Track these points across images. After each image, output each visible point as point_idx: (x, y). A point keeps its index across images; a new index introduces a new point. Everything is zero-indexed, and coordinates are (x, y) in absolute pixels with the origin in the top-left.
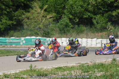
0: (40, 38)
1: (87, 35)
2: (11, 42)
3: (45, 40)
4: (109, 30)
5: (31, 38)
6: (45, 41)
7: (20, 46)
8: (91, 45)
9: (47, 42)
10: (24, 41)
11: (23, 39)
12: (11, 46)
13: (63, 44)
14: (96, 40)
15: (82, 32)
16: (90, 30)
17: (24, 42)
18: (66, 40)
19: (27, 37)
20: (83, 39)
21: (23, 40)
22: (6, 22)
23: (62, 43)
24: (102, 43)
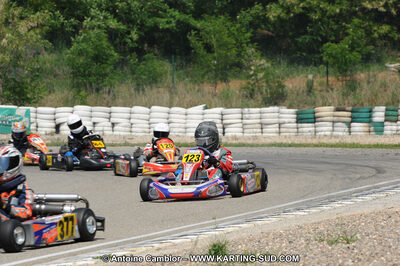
3: (12, 113)
4: (252, 73)
6: (10, 118)
8: (184, 130)
15: (154, 79)
16: (187, 74)
18: (89, 113)
20: (154, 108)
24: (224, 122)
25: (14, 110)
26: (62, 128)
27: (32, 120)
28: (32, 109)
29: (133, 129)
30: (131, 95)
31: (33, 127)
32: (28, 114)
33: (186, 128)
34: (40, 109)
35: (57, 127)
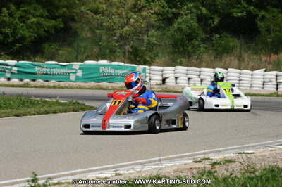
0: (121, 64)
1: (240, 59)
2: (47, 74)
3: (133, 69)
5: (97, 65)
7: (68, 84)
10: (79, 71)
11: (77, 67)
12: (46, 83)
13: (178, 81)
14: (263, 73)
15: (227, 51)
16: (249, 48)
17: (80, 74)
18: (185, 72)
19: (87, 62)
20: (229, 69)
21: (76, 70)
22: (39, 23)
23: (176, 78)
24: (278, 81)
25: (135, 68)
26: (167, 81)
27: (147, 74)
28: (147, 67)
30: (211, 60)
31: (147, 79)
32: (144, 70)
33: (251, 84)
34: (153, 67)
35: (164, 80)
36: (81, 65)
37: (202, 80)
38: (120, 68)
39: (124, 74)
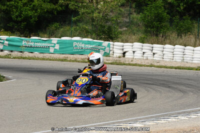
0: (90, 40)
2: (31, 47)
5: (71, 40)
6: (99, 47)
8: (191, 59)
9: (104, 50)
10: (57, 45)
11: (55, 42)
12: (31, 55)
13: (135, 54)
17: (57, 47)
18: (141, 47)
19: (63, 38)
20: (176, 46)
21: (55, 44)
23: (134, 52)
25: (101, 43)
26: (126, 54)
27: (111, 49)
28: (111, 43)
29: (164, 57)
31: (111, 53)
32: (109, 45)
33: (193, 58)
34: (116, 43)
35: (124, 53)
36: (58, 40)
37: (154, 54)
38: (89, 43)
39: (93, 48)
